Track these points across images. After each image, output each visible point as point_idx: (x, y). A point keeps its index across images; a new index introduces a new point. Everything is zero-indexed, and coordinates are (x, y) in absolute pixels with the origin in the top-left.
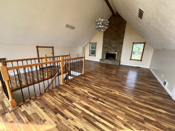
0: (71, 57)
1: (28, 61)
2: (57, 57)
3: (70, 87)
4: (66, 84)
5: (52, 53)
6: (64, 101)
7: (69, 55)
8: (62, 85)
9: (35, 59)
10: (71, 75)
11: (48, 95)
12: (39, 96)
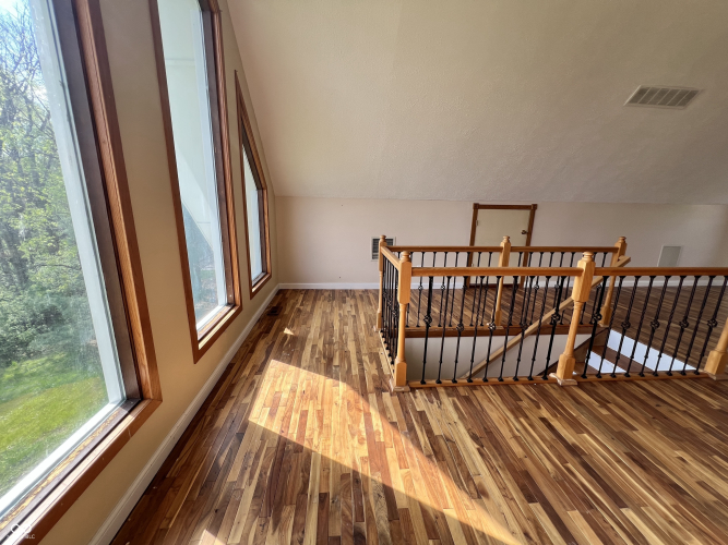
0: (629, 261)
1: (438, 254)
2: (542, 250)
3: (604, 412)
4: (580, 385)
5: (524, 233)
6: (570, 465)
7: (618, 245)
8: (556, 383)
9: (457, 250)
10: (604, 353)
11: (496, 399)
12: (464, 385)
